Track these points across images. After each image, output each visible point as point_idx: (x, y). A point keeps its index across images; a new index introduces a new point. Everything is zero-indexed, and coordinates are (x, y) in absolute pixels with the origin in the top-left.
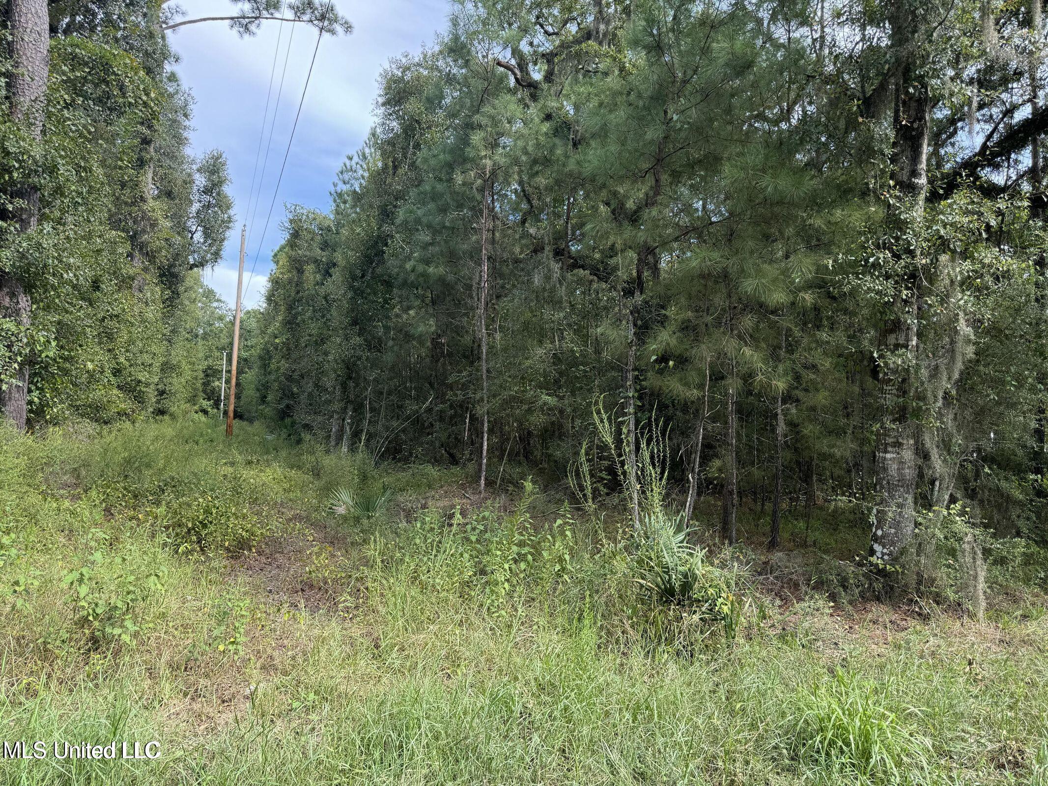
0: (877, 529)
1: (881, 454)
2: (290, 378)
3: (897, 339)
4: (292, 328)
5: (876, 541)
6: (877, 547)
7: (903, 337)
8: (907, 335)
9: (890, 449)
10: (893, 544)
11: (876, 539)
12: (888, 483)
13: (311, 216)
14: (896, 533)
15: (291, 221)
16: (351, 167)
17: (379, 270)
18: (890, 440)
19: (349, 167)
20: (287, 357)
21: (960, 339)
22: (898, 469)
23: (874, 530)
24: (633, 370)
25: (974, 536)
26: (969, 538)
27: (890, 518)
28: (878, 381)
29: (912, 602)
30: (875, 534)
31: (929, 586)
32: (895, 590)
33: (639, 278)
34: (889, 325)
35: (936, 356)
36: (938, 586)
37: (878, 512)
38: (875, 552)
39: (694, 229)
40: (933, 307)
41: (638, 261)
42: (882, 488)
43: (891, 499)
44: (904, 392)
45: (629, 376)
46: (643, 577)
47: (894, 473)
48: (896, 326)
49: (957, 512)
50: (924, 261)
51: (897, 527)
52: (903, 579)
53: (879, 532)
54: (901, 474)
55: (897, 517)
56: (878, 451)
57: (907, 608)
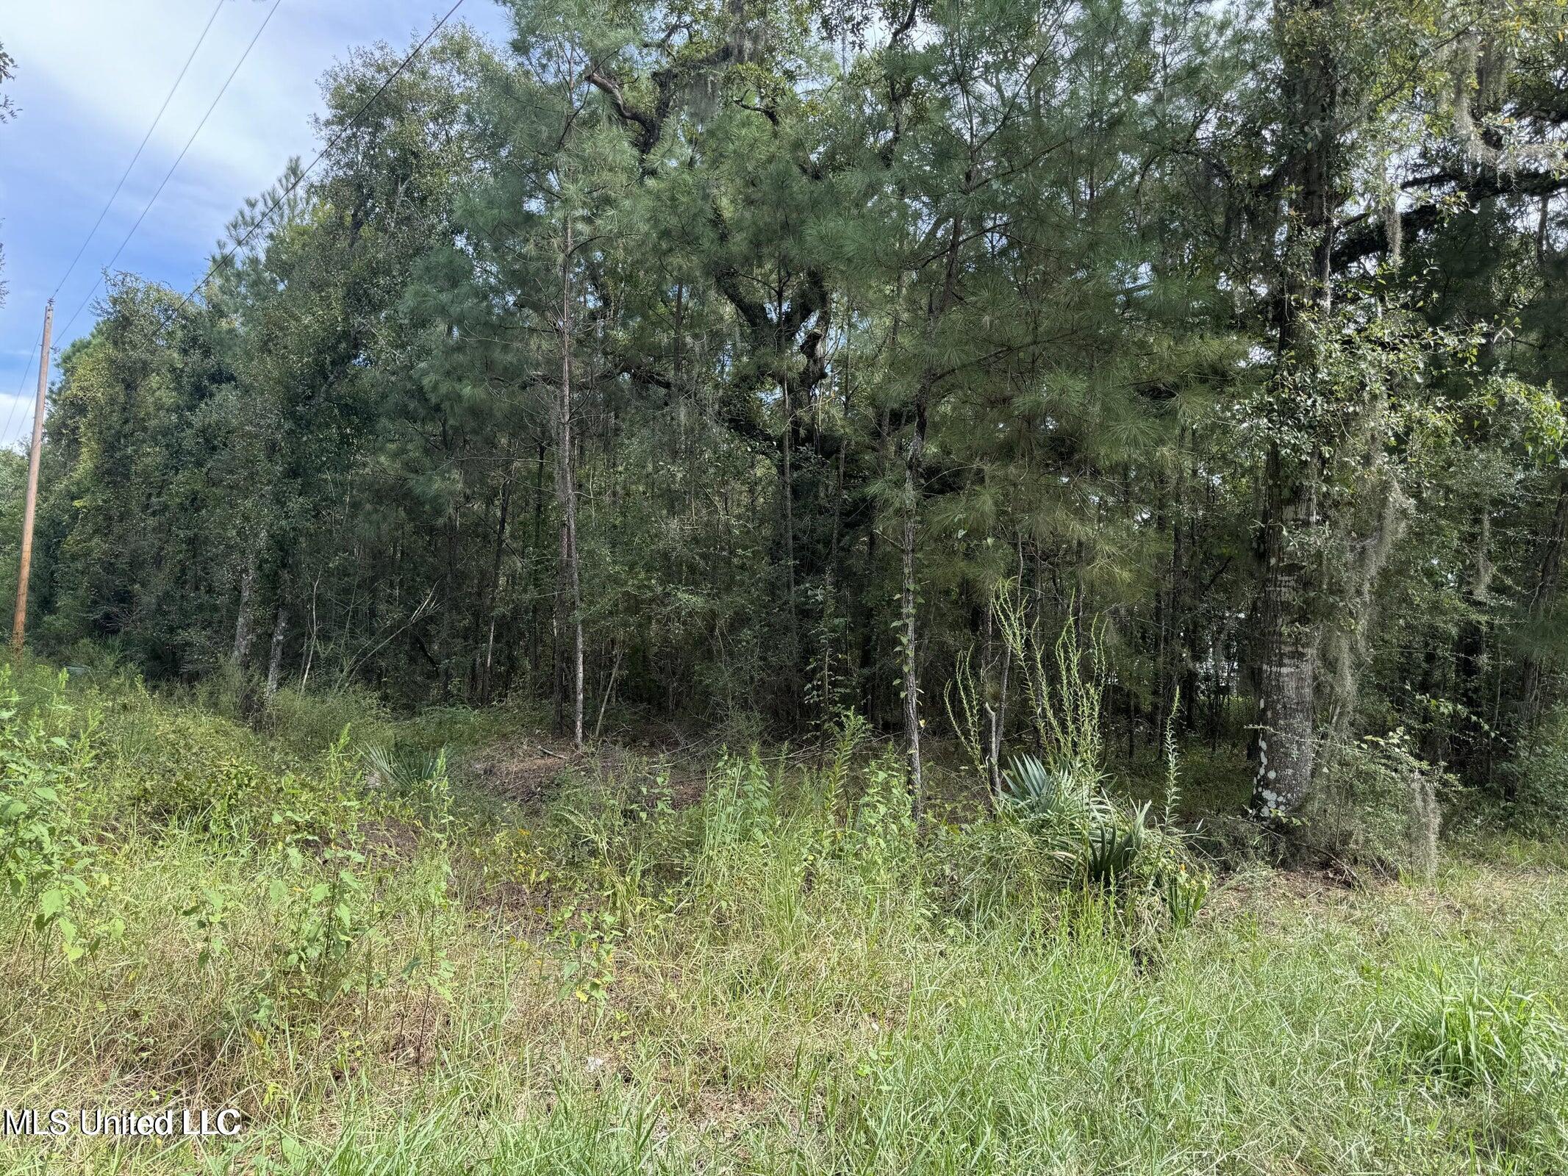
0: (1267, 770)
1: (1274, 669)
2: (110, 568)
3: (1296, 513)
4: (115, 483)
5: (1266, 786)
6: (1267, 794)
7: (1304, 511)
8: (1308, 508)
9: (1286, 661)
10: (1291, 789)
11: (1266, 783)
12: (1285, 707)
13: (154, 295)
14: (1294, 775)
15: (115, 302)
16: (253, 219)
17: (342, 388)
18: (1287, 649)
19: (248, 219)
20: (103, 531)
21: (1389, 513)
22: (1297, 688)
23: (1262, 771)
24: (913, 551)
25: (1422, 773)
26: (1417, 775)
27: (1287, 755)
28: (1268, 569)
29: (1325, 865)
30: (1264, 777)
31: (1345, 843)
32: (1304, 851)
33: (921, 415)
34: (1286, 493)
35: (1362, 536)
36: (1357, 842)
37: (1270, 746)
38: (1265, 802)
39: (1009, 348)
40: (1355, 470)
41: (920, 391)
42: (1275, 713)
43: (1288, 729)
44: (1306, 584)
45: (907, 559)
46: (1064, 847)
47: (1292, 694)
48: (1297, 495)
49: (1396, 741)
50: (1351, 409)
51: (1295, 766)
52: (1314, 835)
53: (1272, 775)
54: (1299, 695)
55: (1295, 753)
56: (1270, 663)
57: (1319, 874)
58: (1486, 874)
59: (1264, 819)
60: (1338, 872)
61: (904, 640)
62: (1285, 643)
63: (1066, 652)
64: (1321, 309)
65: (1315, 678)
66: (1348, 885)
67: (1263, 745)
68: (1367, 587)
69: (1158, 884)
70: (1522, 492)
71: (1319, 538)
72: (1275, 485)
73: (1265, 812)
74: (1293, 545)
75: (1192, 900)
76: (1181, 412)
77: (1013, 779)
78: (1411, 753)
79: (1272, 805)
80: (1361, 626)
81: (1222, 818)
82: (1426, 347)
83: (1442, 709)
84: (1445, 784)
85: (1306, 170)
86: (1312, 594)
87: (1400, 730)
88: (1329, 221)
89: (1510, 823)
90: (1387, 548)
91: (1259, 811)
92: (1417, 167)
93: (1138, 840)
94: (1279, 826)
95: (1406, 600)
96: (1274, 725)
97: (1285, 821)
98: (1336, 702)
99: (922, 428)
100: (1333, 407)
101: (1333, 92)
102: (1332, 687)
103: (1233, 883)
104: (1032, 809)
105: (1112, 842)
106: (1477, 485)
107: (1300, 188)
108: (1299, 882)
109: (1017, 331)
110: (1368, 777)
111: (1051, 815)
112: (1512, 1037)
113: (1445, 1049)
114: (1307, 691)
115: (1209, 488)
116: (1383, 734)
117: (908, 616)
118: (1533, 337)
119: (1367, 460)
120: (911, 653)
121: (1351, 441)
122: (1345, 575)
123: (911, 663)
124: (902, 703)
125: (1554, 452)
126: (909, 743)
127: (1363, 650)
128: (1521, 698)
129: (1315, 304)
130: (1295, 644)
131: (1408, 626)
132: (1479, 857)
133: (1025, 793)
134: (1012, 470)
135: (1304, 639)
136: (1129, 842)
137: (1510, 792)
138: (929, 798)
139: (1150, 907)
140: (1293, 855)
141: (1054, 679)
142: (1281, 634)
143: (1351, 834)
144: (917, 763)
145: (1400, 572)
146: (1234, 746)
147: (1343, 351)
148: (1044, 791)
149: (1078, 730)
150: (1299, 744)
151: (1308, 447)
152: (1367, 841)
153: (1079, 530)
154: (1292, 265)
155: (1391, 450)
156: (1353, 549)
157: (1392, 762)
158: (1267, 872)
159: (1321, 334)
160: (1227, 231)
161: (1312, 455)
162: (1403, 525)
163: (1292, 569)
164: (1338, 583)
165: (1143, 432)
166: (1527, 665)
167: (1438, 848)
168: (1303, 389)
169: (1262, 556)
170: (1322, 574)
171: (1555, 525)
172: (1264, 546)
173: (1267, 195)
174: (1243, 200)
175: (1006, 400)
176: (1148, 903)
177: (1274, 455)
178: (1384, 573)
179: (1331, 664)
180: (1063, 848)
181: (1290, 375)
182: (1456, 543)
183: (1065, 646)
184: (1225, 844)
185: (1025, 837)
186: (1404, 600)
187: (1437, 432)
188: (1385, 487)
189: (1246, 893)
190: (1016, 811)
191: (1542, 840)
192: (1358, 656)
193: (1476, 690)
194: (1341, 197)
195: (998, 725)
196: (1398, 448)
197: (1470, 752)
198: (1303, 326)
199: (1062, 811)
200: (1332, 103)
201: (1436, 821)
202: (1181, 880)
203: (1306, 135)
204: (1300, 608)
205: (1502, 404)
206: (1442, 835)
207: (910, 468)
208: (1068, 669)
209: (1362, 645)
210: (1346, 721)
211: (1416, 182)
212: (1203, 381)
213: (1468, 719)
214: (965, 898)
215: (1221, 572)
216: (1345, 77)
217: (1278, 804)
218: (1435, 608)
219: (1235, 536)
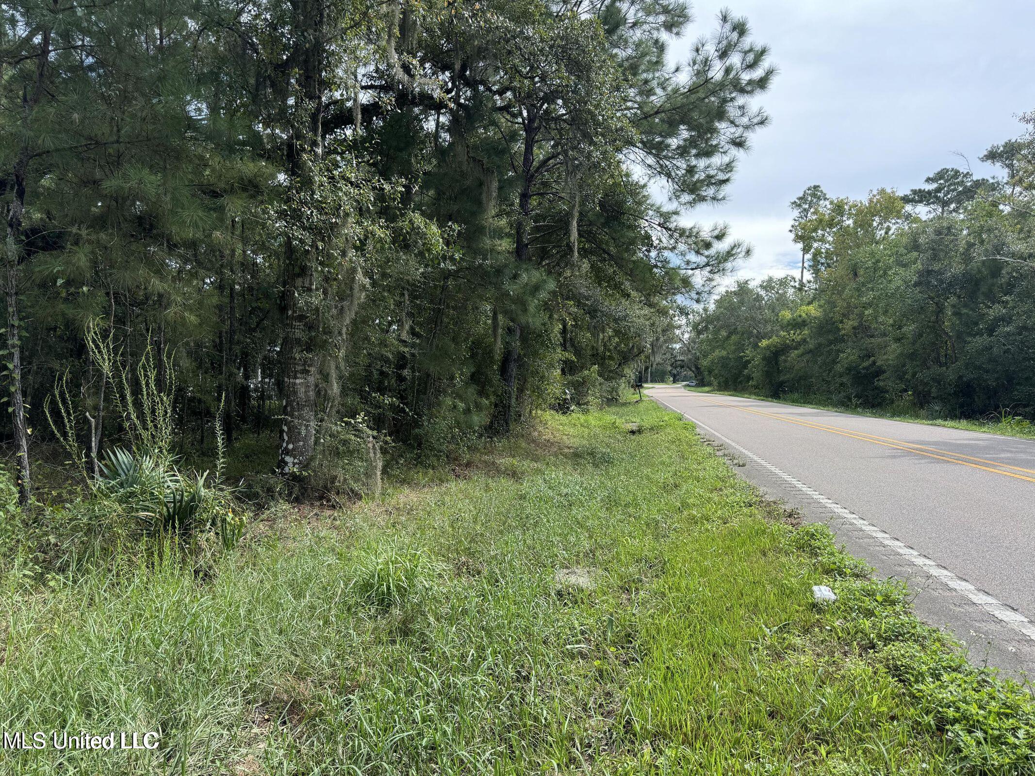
0: (288, 444)
1: (291, 380)
3: (303, 283)
5: (287, 454)
6: (288, 459)
7: (308, 282)
8: (311, 280)
9: (299, 375)
10: (302, 454)
11: (287, 452)
12: (298, 404)
14: (304, 445)
18: (299, 368)
21: (356, 287)
22: (305, 392)
23: (285, 445)
24: (16, 294)
25: (374, 437)
26: (371, 439)
27: (299, 433)
28: (287, 318)
29: (321, 498)
30: (286, 448)
31: (333, 482)
32: (309, 491)
33: (20, 185)
34: (297, 270)
35: (342, 299)
36: (339, 482)
37: (289, 429)
38: (286, 463)
39: (97, 143)
40: (337, 259)
41: (18, 164)
42: (293, 408)
43: (300, 417)
44: (310, 327)
45: (12, 300)
46: (146, 509)
47: (302, 395)
48: (304, 271)
49: (360, 420)
50: (334, 220)
51: (305, 439)
52: (315, 480)
53: (291, 446)
54: (307, 396)
55: (303, 432)
56: (289, 377)
57: (318, 503)
58: (406, 490)
59: (286, 474)
60: (329, 500)
61: (11, 366)
62: (298, 364)
63: (145, 371)
64: (316, 154)
65: (317, 386)
66: (334, 507)
67: (285, 428)
68: (344, 330)
69: (213, 524)
70: (423, 280)
71: (316, 299)
72: (290, 263)
73: (287, 470)
74: (301, 303)
75: (236, 532)
76: (227, 208)
77: (106, 465)
78: (368, 426)
79: (291, 465)
80: (342, 354)
81: (259, 477)
82: (374, 188)
83: (386, 401)
84: (386, 443)
85: (306, 62)
86: (313, 334)
87: (362, 414)
88: (320, 98)
89: (419, 462)
90: (355, 308)
91: (283, 469)
92: (372, 78)
93: (200, 497)
94: (295, 477)
95: (367, 339)
96: (292, 416)
97: (298, 474)
98: (328, 400)
99: (21, 194)
100: (323, 218)
101: (322, 15)
102: (326, 391)
103: (264, 516)
104: (122, 485)
105: (181, 501)
106: (402, 273)
107: (301, 72)
108: (306, 508)
109: (102, 130)
110: (345, 442)
111: (137, 488)
112: (411, 576)
113: (378, 588)
114: (312, 394)
115: (255, 264)
116: (353, 417)
117: (13, 346)
118: (431, 193)
119: (344, 254)
120: (17, 375)
121: (334, 240)
122: (332, 323)
123: (18, 384)
124: (11, 417)
125: (437, 258)
126: (18, 447)
127: (343, 368)
128: (425, 394)
129: (312, 150)
130: (304, 365)
131: (370, 354)
132: (403, 482)
133: (115, 474)
134: (103, 236)
135: (309, 362)
136: (193, 499)
137: (420, 445)
138: (38, 489)
139: (207, 540)
140: (303, 494)
141: (136, 391)
142: (295, 359)
143: (336, 477)
144: (26, 462)
145: (364, 322)
146: (272, 431)
147: (330, 183)
148: (131, 472)
149: (156, 426)
150: (307, 426)
151: (309, 241)
152: (345, 480)
153: (157, 285)
154: (297, 122)
155: (357, 248)
156: (336, 307)
157: (358, 432)
158: (286, 506)
159: (316, 170)
160: (257, 90)
161: (311, 246)
162: (364, 294)
163: (301, 318)
164: (328, 327)
165: (201, 219)
166: (428, 375)
167: (382, 479)
168: (306, 203)
169: (283, 309)
170: (319, 321)
171: (440, 300)
172: (284, 303)
173: (282, 72)
174: (266, 71)
175: (96, 183)
176: (206, 538)
177: (289, 242)
178: (354, 322)
179: (326, 377)
180: (144, 510)
181: (298, 193)
182: (392, 307)
183: (144, 367)
184: (261, 492)
185: (116, 506)
186: (366, 339)
187: (381, 240)
188: (353, 270)
189: (272, 520)
190: (108, 488)
191: (433, 469)
192: (340, 371)
193: (405, 390)
194: (327, 84)
195: (96, 429)
196: (360, 248)
197: (402, 425)
198: (305, 163)
199: (143, 484)
200: (321, 22)
201: (380, 464)
202: (229, 519)
203: (305, 38)
204: (307, 342)
205: (414, 229)
206: (384, 471)
207: (11, 226)
208: (147, 384)
209: (342, 365)
210: (334, 410)
211: (371, 87)
212: (244, 189)
213: (399, 406)
214: (66, 557)
215: (263, 320)
216: (329, 7)
217: (294, 464)
218: (383, 343)
219: (267, 296)
